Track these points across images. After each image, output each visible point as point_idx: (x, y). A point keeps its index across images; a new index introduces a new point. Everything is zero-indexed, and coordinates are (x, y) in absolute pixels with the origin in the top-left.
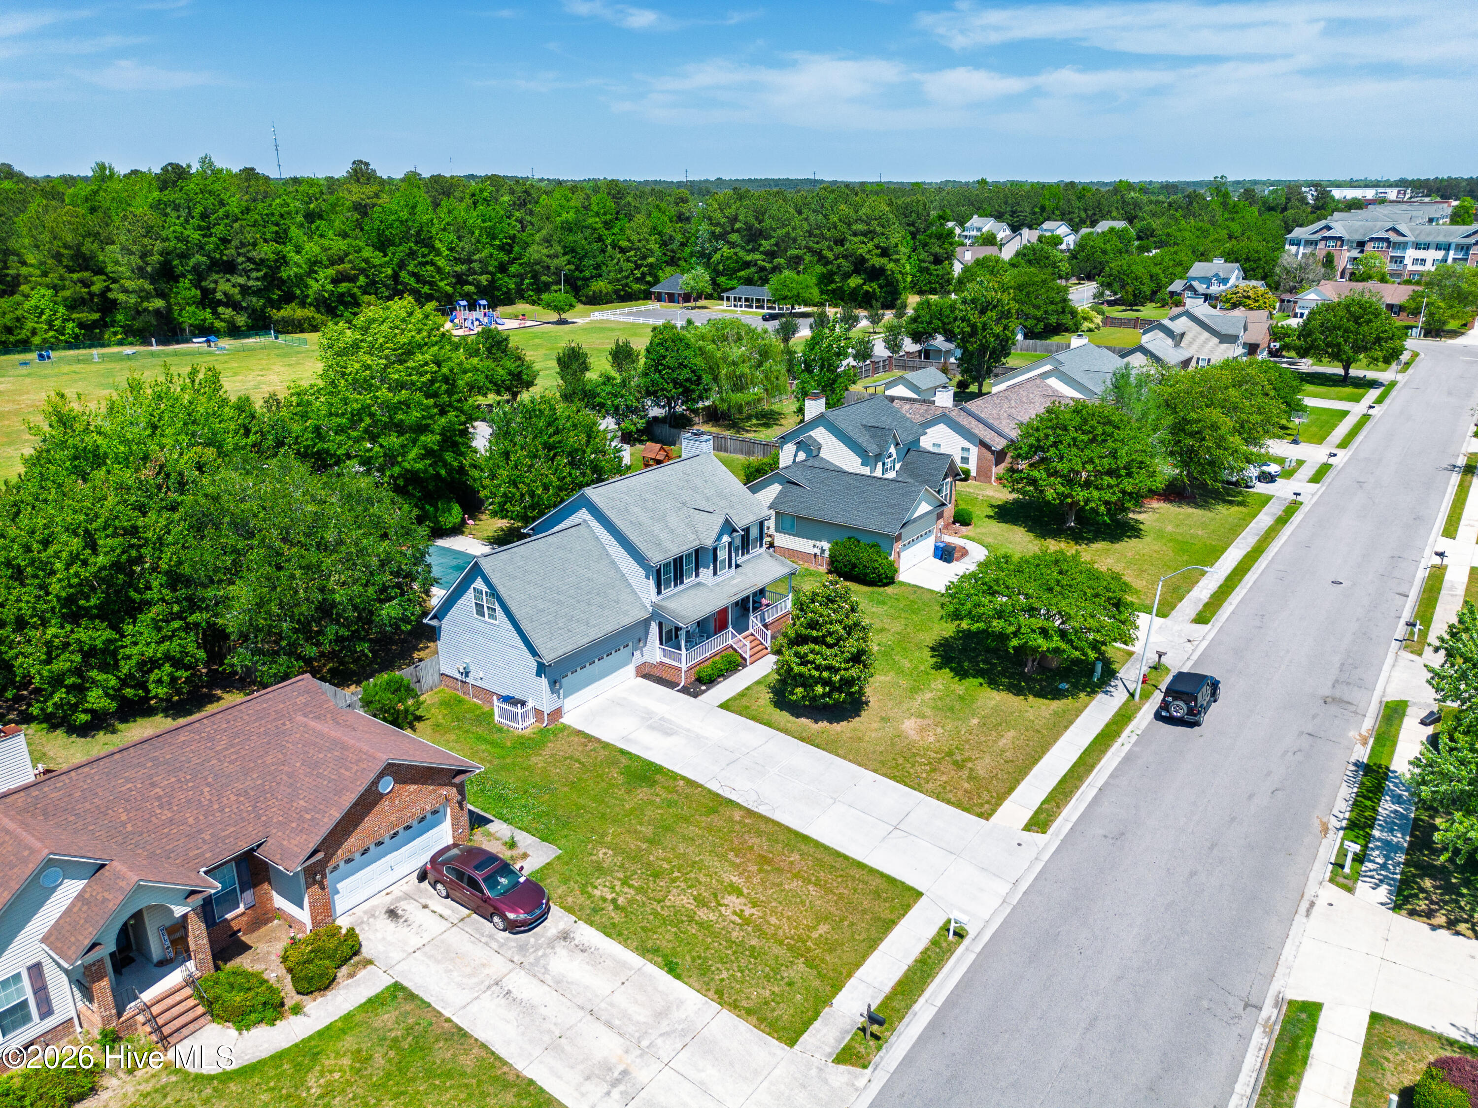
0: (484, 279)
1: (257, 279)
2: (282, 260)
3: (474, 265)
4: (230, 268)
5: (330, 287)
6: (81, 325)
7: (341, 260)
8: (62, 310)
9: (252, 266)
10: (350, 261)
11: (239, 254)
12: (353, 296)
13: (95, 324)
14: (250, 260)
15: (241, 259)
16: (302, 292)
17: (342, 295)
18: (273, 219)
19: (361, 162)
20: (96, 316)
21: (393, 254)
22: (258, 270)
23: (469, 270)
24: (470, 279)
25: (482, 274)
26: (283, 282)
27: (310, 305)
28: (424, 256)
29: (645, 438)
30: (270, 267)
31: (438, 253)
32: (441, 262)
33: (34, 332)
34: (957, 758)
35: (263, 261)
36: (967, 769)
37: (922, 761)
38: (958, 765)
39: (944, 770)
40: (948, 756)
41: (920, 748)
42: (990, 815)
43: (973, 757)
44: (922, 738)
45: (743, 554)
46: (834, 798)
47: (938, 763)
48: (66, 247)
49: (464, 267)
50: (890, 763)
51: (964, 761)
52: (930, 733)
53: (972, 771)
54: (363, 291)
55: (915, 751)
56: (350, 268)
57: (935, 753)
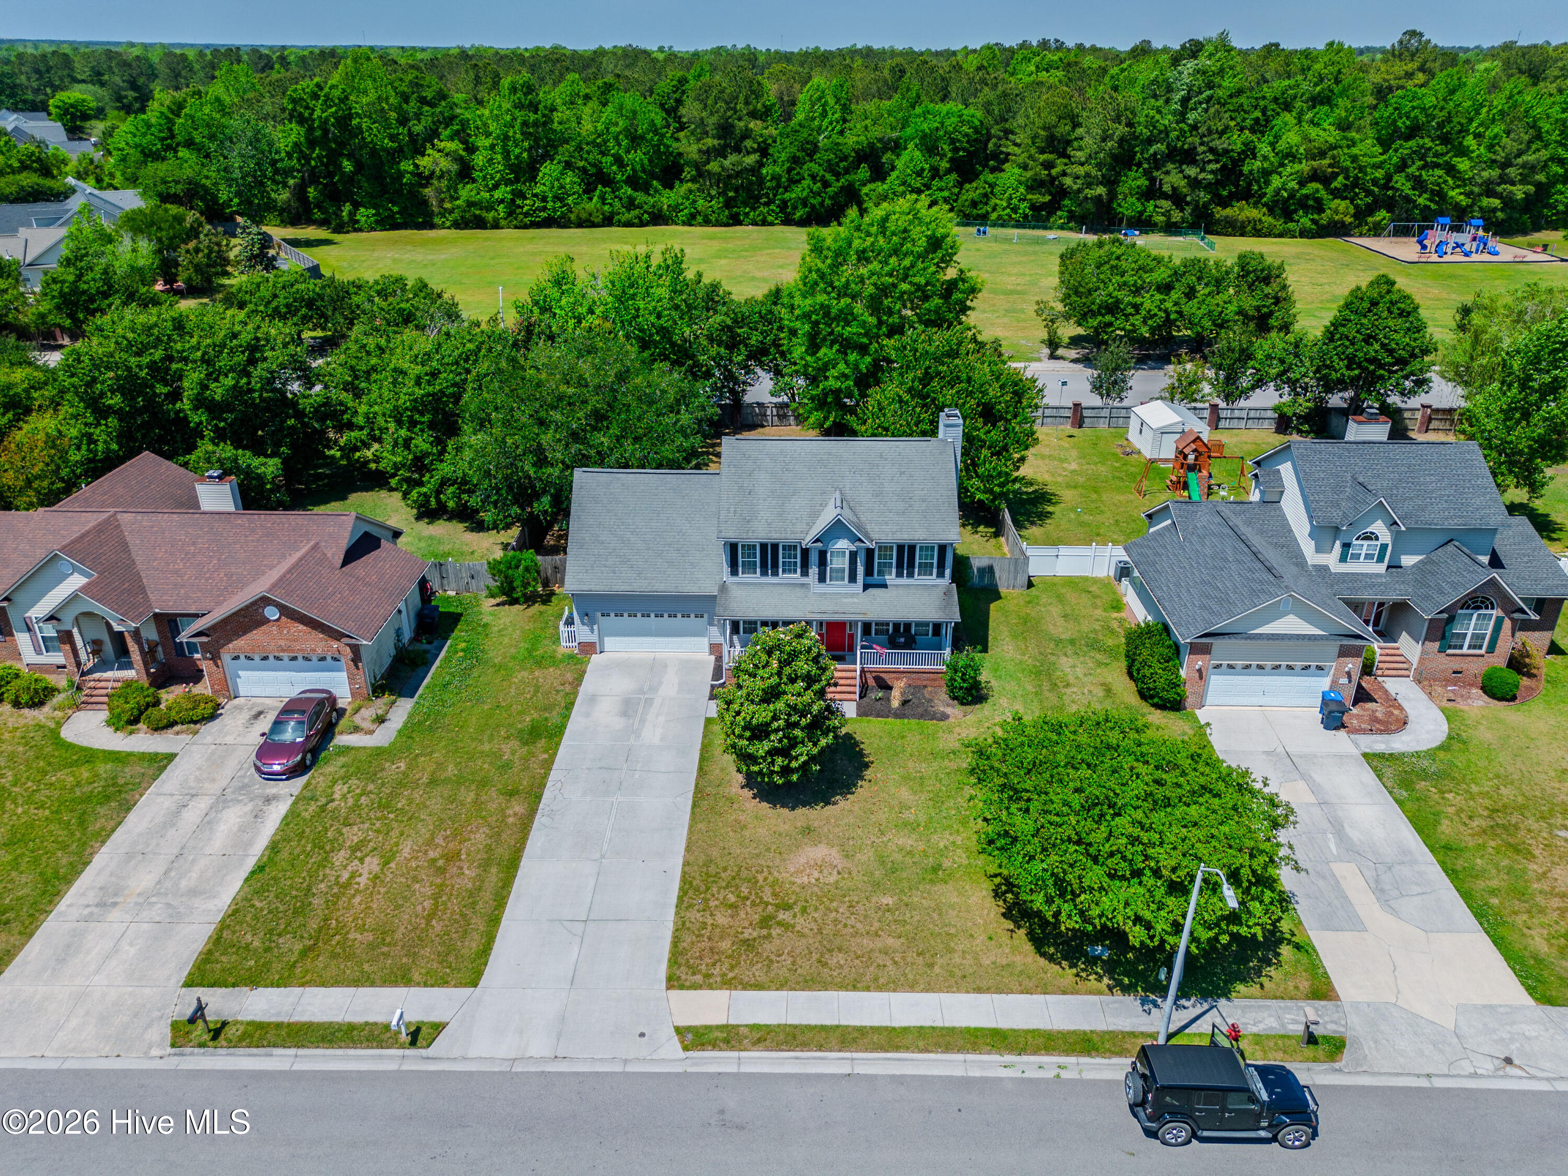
0: (1519, 192)
1: (1212, 172)
2: (1250, 151)
3: (1512, 172)
4: (1187, 157)
5: (1293, 185)
6: (1033, 207)
7: (1322, 154)
8: (1022, 189)
9: (1211, 157)
10: (1333, 157)
11: (1202, 144)
12: (1319, 201)
13: (1044, 206)
14: (1212, 150)
15: (1201, 149)
16: (1260, 188)
17: (1307, 197)
18: (1262, 103)
19: (1414, 32)
20: (1048, 198)
21: (1396, 151)
22: (1217, 162)
23: (1500, 176)
24: (1499, 189)
25: (1522, 182)
26: (1242, 177)
27: (1264, 205)
28: (1436, 155)
29: (1306, 427)
30: (1232, 159)
31: (1463, 152)
32: (1463, 165)
33: (994, 209)
34: (781, 916)
35: (1226, 152)
36: (765, 932)
37: (745, 891)
38: (765, 922)
39: (742, 915)
40: (778, 907)
41: (771, 879)
42: (682, 987)
43: (798, 928)
44: (799, 872)
45: (899, 575)
46: (603, 857)
47: (753, 904)
48: (1044, 128)
49: (1495, 173)
50: (712, 869)
51: (779, 924)
52: (816, 874)
53: (765, 937)
54: (1336, 194)
55: (760, 878)
56: (1330, 166)
57: (775, 895)
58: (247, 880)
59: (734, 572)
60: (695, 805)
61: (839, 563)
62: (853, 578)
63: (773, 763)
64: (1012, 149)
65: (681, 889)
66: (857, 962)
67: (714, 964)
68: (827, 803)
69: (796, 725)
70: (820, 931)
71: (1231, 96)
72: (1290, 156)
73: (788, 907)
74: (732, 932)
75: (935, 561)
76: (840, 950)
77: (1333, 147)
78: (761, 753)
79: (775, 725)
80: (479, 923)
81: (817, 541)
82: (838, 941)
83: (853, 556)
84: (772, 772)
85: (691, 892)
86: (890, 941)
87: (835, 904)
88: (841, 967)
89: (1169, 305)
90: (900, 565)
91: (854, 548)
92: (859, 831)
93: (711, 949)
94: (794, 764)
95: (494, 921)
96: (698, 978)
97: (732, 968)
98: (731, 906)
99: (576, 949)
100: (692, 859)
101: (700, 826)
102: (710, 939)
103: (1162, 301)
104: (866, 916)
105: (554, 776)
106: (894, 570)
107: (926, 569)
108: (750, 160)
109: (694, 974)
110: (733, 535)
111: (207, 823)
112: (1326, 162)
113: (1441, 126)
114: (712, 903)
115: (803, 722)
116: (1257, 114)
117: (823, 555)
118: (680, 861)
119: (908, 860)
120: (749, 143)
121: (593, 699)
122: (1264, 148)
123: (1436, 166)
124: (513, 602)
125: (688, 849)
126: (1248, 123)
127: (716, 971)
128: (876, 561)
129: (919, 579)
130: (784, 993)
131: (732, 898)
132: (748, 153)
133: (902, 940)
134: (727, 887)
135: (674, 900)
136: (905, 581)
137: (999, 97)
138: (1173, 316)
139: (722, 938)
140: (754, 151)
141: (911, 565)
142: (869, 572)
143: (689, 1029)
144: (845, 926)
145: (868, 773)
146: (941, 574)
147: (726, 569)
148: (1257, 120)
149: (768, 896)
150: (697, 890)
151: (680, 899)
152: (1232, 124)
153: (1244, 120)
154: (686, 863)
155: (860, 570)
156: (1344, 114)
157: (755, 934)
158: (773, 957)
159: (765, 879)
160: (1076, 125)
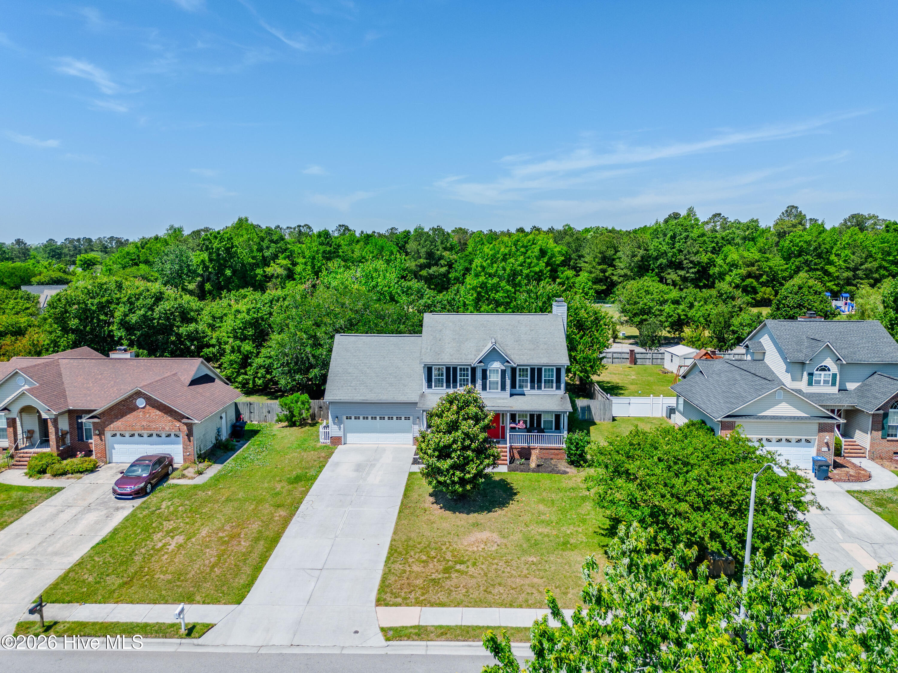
1: (692, 273)
2: (712, 263)
4: (679, 266)
5: (738, 280)
6: (597, 292)
7: (753, 265)
8: (590, 283)
9: (691, 265)
10: (759, 266)
11: (686, 259)
12: (754, 288)
13: (603, 291)
14: (691, 262)
15: (685, 262)
17: (747, 286)
18: (715, 240)
19: (793, 206)
20: (604, 287)
21: (793, 263)
22: (695, 268)
23: (853, 276)
25: (866, 278)
26: (710, 276)
28: (816, 264)
30: (702, 267)
31: (831, 263)
32: (832, 269)
34: (458, 567)
35: (699, 263)
36: (447, 575)
37: (433, 553)
38: (447, 570)
39: (431, 566)
40: (456, 563)
41: (451, 548)
42: (387, 605)
43: (470, 573)
44: (469, 545)
45: (532, 388)
46: (336, 537)
47: (439, 561)
48: (600, 253)
49: (850, 274)
50: (411, 543)
51: (458, 571)
52: (482, 546)
53: (446, 578)
54: (763, 284)
55: (444, 548)
56: (757, 270)
57: (453, 556)
58: (93, 548)
59: (430, 386)
60: (400, 512)
61: (494, 378)
62: (503, 388)
63: (453, 474)
64: (583, 265)
65: (389, 553)
66: (512, 591)
67: (410, 593)
68: (490, 511)
69: (468, 448)
70: (486, 575)
71: (698, 237)
72: (734, 265)
73: (462, 563)
74: (424, 575)
75: (554, 379)
76: (500, 584)
77: (757, 261)
78: (446, 466)
79: (455, 446)
80: (247, 570)
81: (481, 362)
82: (499, 580)
83: (503, 372)
84: (454, 483)
85: (395, 555)
86: (536, 580)
87: (496, 561)
88: (502, 594)
89: (679, 311)
90: (532, 381)
91: (504, 368)
92: (511, 525)
93: (408, 584)
94: (468, 476)
95: (258, 569)
96: (399, 600)
97: (423, 594)
98: (423, 562)
99: (313, 584)
100: (397, 538)
101: (403, 522)
102: (408, 579)
103: (676, 309)
104: (518, 568)
105: (307, 498)
106: (529, 384)
107: (549, 382)
108: (443, 270)
109: (396, 597)
110: (429, 360)
111: (75, 519)
112: (755, 268)
113: (816, 249)
114: (410, 560)
115: (473, 446)
116: (714, 245)
117: (484, 372)
118: (389, 539)
119: (546, 539)
120: (442, 262)
121: (337, 464)
122: (719, 261)
123: (817, 269)
124: (293, 424)
125: (395, 533)
126: (709, 249)
127: (413, 595)
128: (518, 378)
129: (545, 391)
130: (460, 609)
131: (424, 558)
132: (442, 266)
133: (544, 580)
134: (421, 552)
135: (384, 558)
136: (536, 392)
137: (574, 240)
138: (682, 317)
139: (416, 578)
140: (445, 266)
141: (539, 381)
142: (513, 386)
143: (391, 629)
144: (503, 572)
145: (515, 497)
146: (558, 388)
147: (425, 384)
148: (714, 247)
149: (449, 556)
150: (400, 553)
151: (388, 559)
152: (701, 249)
153: (707, 248)
154: (393, 540)
155: (508, 382)
156: (762, 245)
157: (440, 576)
158: (452, 588)
159: (447, 548)
160: (616, 252)
